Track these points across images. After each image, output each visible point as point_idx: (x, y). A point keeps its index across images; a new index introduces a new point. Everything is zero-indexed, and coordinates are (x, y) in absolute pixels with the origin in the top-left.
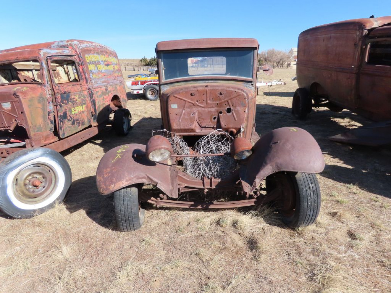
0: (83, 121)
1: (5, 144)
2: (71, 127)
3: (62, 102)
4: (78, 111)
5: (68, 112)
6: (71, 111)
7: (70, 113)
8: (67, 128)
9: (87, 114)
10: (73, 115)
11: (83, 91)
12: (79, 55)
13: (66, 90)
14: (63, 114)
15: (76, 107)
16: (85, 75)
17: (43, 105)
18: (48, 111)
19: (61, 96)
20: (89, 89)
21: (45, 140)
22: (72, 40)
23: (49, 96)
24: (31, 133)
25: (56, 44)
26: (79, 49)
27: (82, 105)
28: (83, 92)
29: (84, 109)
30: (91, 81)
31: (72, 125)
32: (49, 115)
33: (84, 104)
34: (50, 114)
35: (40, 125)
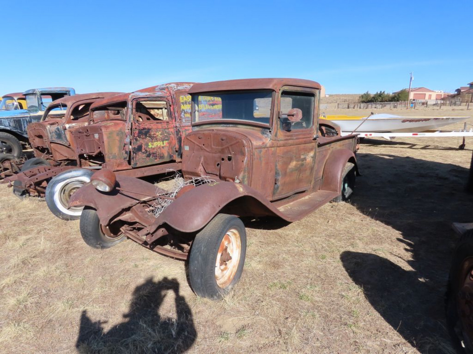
0: (162, 155)
1: (99, 166)
2: (145, 159)
3: (139, 136)
4: (157, 146)
5: (143, 146)
6: (147, 145)
7: (145, 147)
8: (140, 159)
9: (168, 149)
10: (149, 148)
11: (169, 128)
12: (172, 96)
13: (146, 127)
14: (138, 146)
15: (155, 142)
16: (174, 114)
17: (121, 138)
18: (125, 143)
19: (139, 132)
20: (176, 127)
21: (118, 167)
22: (170, 84)
23: (128, 131)
24: (107, 159)
25: (159, 87)
26: (173, 91)
27: (163, 141)
28: (168, 130)
29: (165, 144)
30: (180, 119)
31: (147, 157)
32: (124, 146)
33: (166, 140)
34: (126, 146)
35: (115, 154)
